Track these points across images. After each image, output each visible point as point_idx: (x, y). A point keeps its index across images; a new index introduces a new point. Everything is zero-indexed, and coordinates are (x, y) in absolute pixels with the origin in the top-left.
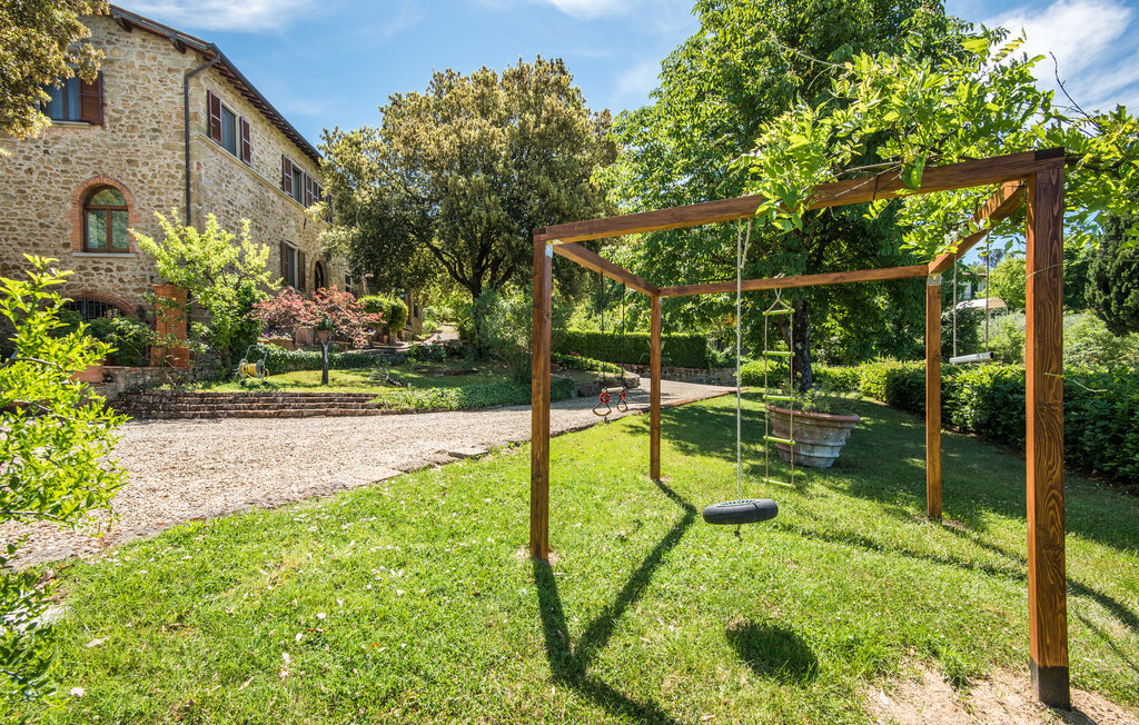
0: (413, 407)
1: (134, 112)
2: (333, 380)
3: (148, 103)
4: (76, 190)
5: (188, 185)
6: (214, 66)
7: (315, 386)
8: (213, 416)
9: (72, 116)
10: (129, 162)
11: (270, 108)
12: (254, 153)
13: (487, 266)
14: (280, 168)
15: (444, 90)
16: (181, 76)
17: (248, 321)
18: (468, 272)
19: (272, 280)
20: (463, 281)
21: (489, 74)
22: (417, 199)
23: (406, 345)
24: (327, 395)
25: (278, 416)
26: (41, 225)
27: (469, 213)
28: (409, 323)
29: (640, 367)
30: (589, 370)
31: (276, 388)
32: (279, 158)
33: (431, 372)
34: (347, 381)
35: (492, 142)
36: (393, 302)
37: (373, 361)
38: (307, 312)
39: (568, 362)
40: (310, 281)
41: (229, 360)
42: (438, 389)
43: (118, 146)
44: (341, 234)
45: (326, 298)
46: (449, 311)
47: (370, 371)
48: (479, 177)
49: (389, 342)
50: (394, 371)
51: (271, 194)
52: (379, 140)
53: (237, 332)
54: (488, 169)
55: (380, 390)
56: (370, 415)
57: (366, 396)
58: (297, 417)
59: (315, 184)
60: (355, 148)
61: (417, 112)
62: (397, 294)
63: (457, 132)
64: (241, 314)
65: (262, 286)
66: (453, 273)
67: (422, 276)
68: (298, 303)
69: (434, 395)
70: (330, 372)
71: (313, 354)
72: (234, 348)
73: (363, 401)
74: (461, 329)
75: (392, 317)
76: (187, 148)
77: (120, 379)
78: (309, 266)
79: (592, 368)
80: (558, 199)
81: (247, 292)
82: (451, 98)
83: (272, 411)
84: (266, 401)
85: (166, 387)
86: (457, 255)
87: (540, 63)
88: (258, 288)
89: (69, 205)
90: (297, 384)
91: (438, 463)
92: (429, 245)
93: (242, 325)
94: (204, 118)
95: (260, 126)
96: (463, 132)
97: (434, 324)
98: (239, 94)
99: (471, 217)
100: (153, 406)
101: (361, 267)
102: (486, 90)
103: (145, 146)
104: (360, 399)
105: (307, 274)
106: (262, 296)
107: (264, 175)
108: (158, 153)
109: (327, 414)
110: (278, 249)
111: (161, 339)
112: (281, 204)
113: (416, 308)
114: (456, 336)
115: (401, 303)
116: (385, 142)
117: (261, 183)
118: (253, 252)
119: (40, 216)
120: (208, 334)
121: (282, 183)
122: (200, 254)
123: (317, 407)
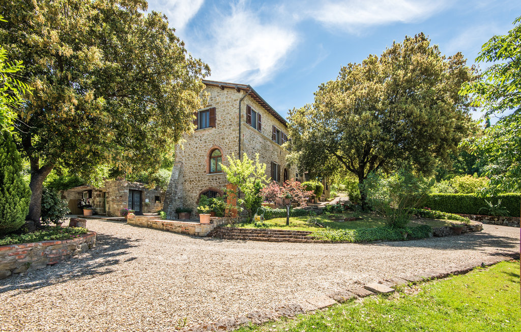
0: (330, 240)
1: (224, 119)
2: (291, 223)
3: (228, 115)
4: (208, 152)
5: (240, 144)
6: (249, 94)
7: (284, 226)
8: (244, 239)
9: (208, 126)
10: (222, 138)
11: (269, 106)
12: (262, 127)
13: (367, 161)
14: (272, 131)
15: (346, 75)
16: (238, 102)
17: (258, 197)
18: (357, 166)
19: (267, 179)
20: (353, 171)
21: (373, 58)
22: (330, 133)
23: (323, 203)
24: (289, 231)
25: (268, 240)
26: (199, 166)
27: (359, 134)
28: (324, 193)
29: (479, 216)
30: (437, 218)
31: (267, 227)
32: (271, 127)
33: (337, 219)
34: (298, 224)
35: (375, 93)
36: (317, 184)
37: (308, 213)
38: (281, 192)
39: (421, 213)
40: (282, 177)
41: (251, 213)
42: (343, 230)
43: (219, 134)
44: (295, 155)
45: (288, 185)
46: (343, 186)
47: (306, 218)
48: (366, 114)
49: (315, 202)
50: (318, 218)
51: (268, 142)
52: (313, 109)
53: (254, 202)
54: (373, 108)
55: (313, 229)
56: (308, 243)
57: (307, 232)
58: (276, 242)
59: (285, 135)
60: (302, 115)
61: (332, 90)
62: (318, 180)
63: (354, 93)
64: (255, 194)
65: (263, 182)
66: (348, 167)
67: (331, 170)
68: (277, 189)
69: (341, 233)
70: (290, 218)
71: (283, 210)
72: (253, 208)
73: (305, 235)
74: (350, 195)
75: (316, 191)
76: (240, 129)
77: (215, 222)
78: (282, 171)
79: (439, 217)
80: (420, 115)
81: (258, 185)
82: (350, 77)
83: (266, 238)
84: (264, 233)
85: (229, 226)
86: (350, 158)
87: (407, 40)
88: (262, 182)
89: (206, 158)
90: (276, 225)
91: (359, 296)
92: (335, 154)
93: (256, 199)
94: (245, 116)
95: (265, 115)
96: (357, 93)
97: (336, 193)
98: (257, 103)
99: (361, 136)
100: (224, 234)
101: (303, 169)
102: (371, 66)
103: (227, 131)
104: (304, 234)
105: (281, 174)
106: (263, 186)
107: (266, 135)
108: (231, 134)
109: (288, 241)
110: (270, 165)
111: (227, 206)
112: (271, 146)
113: (327, 186)
114: (347, 198)
115: (321, 184)
116: (315, 109)
117: (265, 138)
118: (260, 167)
119: (199, 163)
120: (244, 203)
121: (272, 137)
122: (241, 170)
123: (284, 237)
